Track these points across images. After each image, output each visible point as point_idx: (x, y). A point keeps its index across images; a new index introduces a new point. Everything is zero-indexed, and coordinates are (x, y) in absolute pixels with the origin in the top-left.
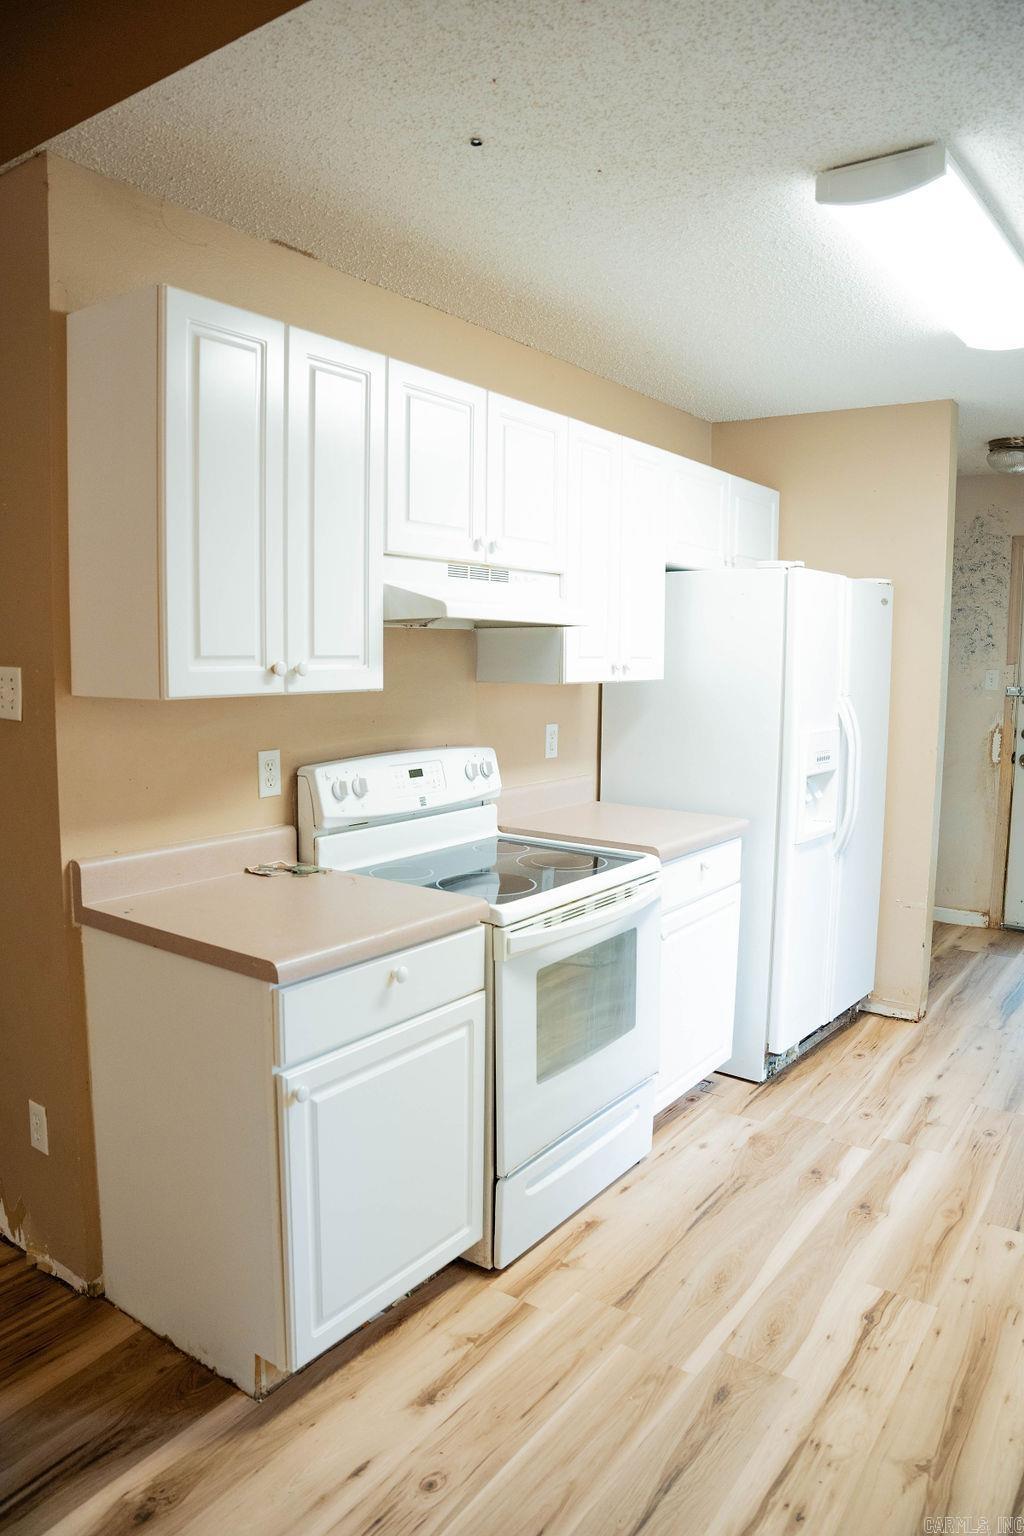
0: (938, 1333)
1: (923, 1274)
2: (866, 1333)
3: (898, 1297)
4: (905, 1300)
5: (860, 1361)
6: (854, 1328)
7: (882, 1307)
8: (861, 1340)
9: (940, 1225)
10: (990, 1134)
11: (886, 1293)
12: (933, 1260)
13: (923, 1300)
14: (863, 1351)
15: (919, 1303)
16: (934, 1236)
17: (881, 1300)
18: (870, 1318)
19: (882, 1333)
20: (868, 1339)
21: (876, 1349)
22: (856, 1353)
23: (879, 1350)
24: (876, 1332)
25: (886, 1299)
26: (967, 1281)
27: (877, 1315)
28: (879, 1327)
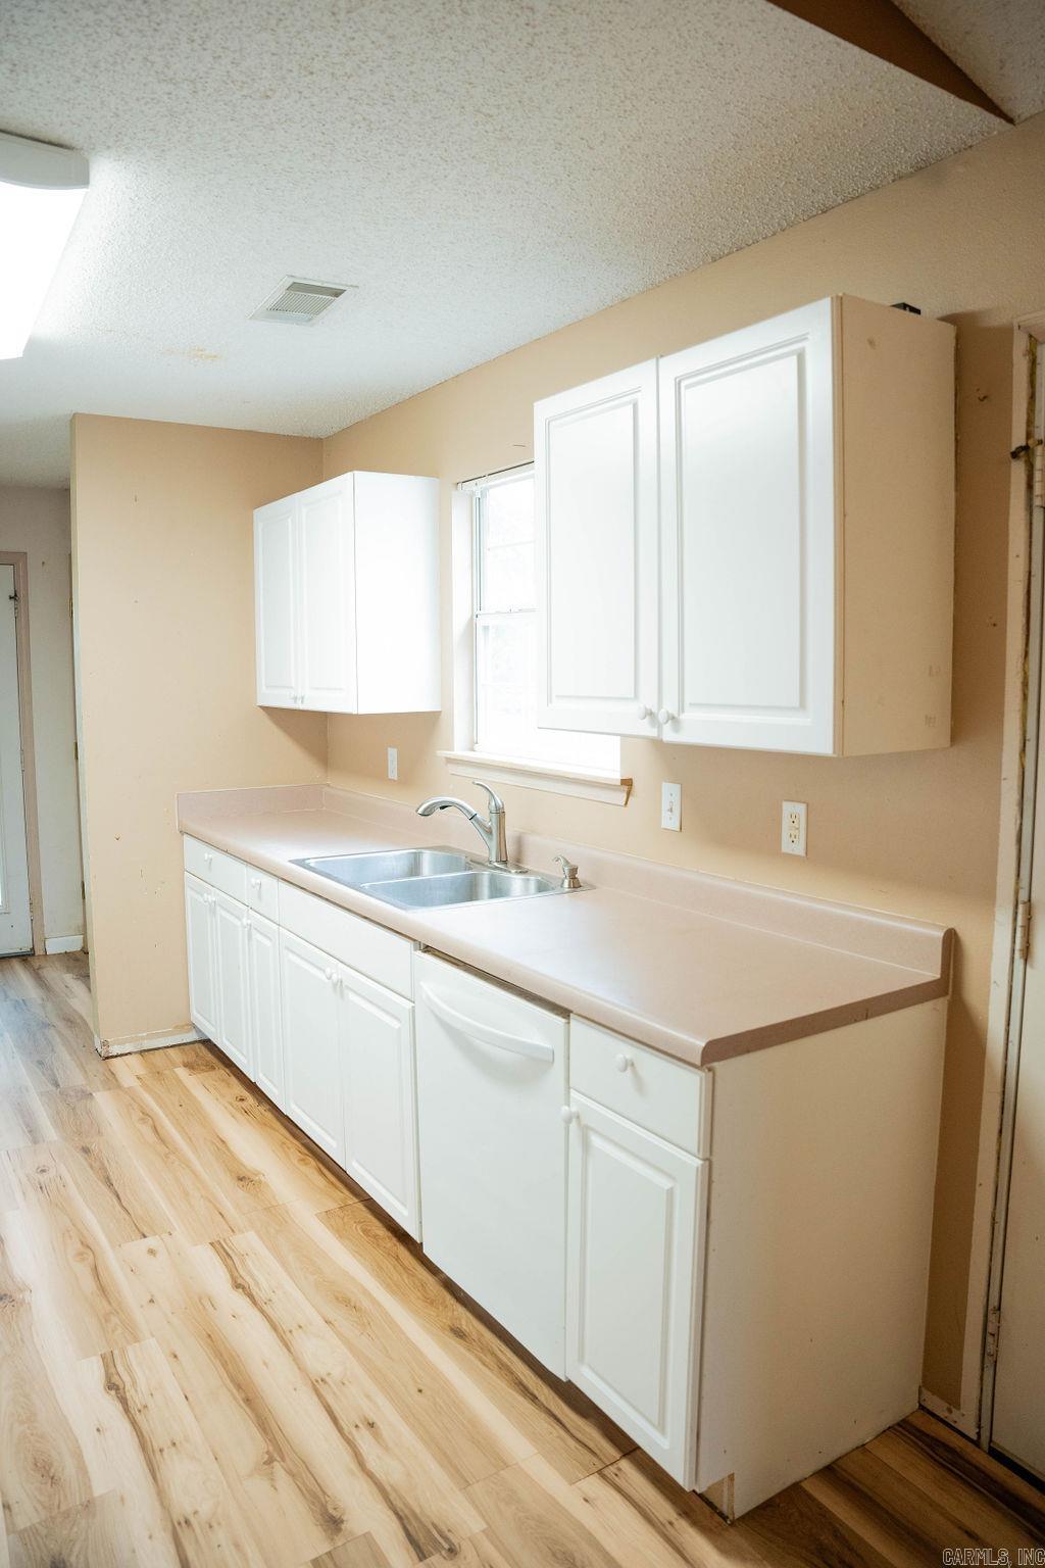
0: (175, 1356)
1: (114, 1319)
2: (124, 1401)
3: (116, 1352)
4: (123, 1352)
5: (144, 1427)
6: (110, 1407)
7: (113, 1370)
8: (127, 1410)
9: (83, 1271)
10: (43, 1171)
11: (103, 1357)
12: (110, 1303)
13: (137, 1340)
14: (139, 1418)
15: (137, 1344)
16: (88, 1284)
17: (106, 1367)
18: (112, 1386)
19: (136, 1391)
20: (130, 1403)
21: (146, 1407)
22: (134, 1423)
23: (149, 1405)
24: (130, 1393)
25: (108, 1361)
26: (152, 1301)
27: (115, 1379)
28: (128, 1386)
